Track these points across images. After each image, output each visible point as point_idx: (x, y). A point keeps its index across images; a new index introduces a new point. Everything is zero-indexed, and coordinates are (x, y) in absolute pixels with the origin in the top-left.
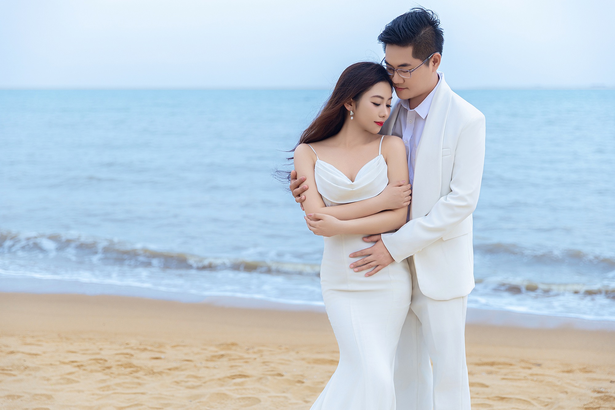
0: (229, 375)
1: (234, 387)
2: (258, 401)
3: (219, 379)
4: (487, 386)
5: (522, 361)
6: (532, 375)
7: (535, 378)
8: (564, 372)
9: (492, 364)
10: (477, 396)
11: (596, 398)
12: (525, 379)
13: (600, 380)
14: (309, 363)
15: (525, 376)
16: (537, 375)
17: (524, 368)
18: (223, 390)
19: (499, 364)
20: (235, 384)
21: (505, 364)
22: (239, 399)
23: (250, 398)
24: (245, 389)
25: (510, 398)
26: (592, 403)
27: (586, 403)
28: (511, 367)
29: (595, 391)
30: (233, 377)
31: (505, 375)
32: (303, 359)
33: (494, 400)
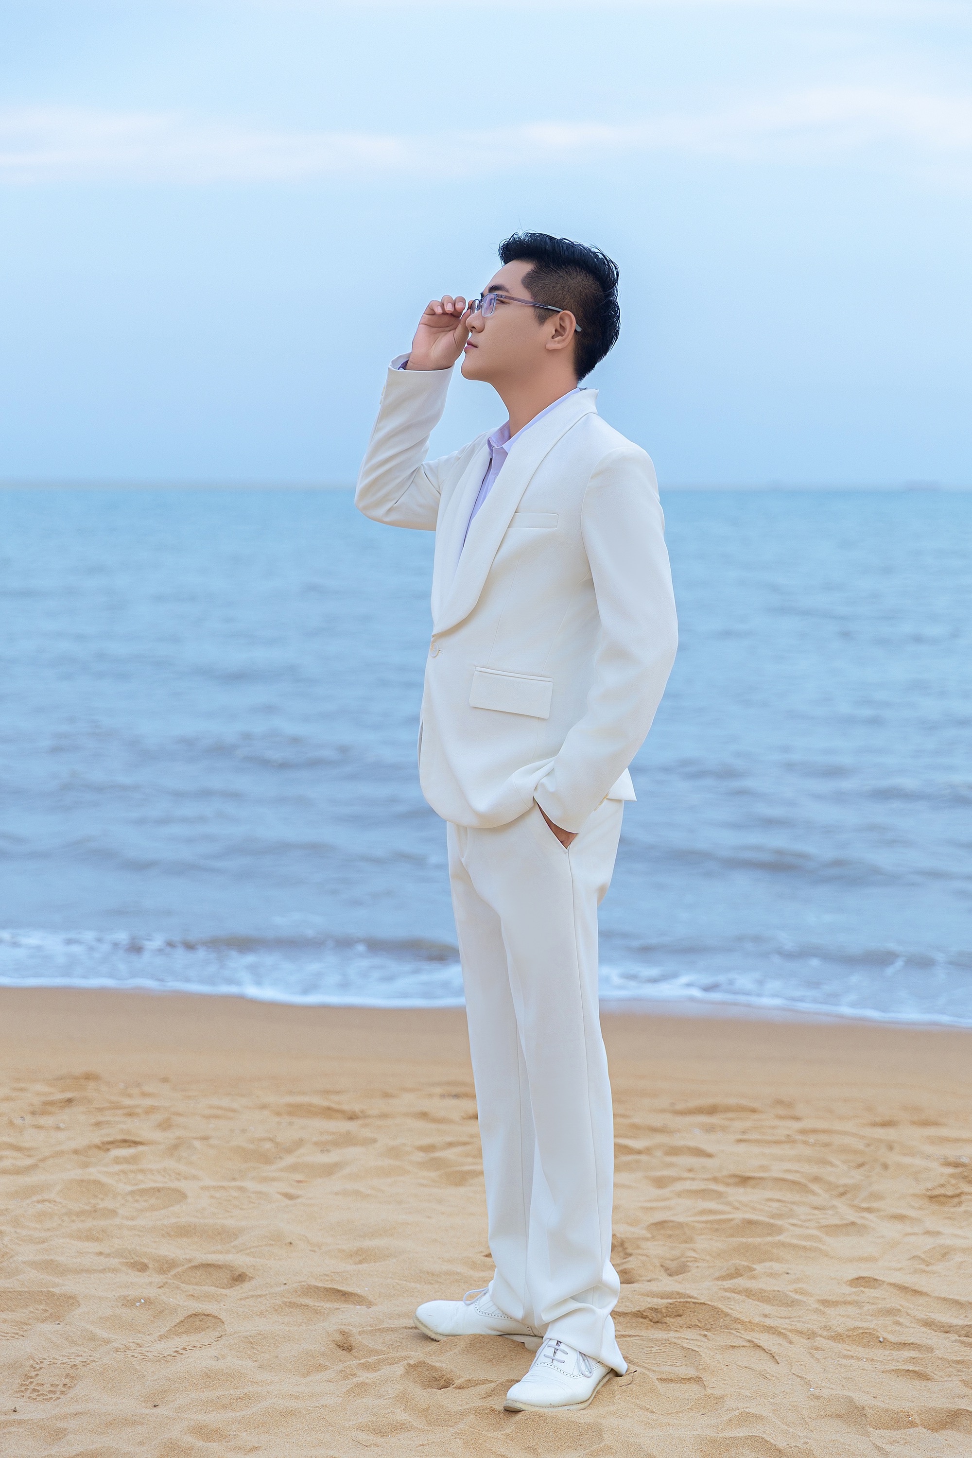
0: (97, 1140)
1: (117, 1168)
2: (181, 1196)
3: (76, 1152)
4: (709, 1156)
5: (779, 1102)
6: (803, 1132)
7: (812, 1139)
8: (875, 1124)
9: (712, 1110)
10: (691, 1175)
11: (952, 1176)
12: (790, 1140)
13: (957, 1140)
14: (278, 1114)
15: (788, 1135)
16: (814, 1131)
17: (781, 1118)
18: (94, 1173)
19: (728, 1109)
20: (117, 1161)
21: (741, 1109)
22: (132, 1193)
23: (159, 1190)
24: (142, 1171)
25: (761, 1178)
26: (942, 1186)
27: (929, 1185)
28: (755, 1116)
29: (948, 1164)
30: (106, 1146)
31: (744, 1132)
32: (264, 1107)
33: (728, 1185)
